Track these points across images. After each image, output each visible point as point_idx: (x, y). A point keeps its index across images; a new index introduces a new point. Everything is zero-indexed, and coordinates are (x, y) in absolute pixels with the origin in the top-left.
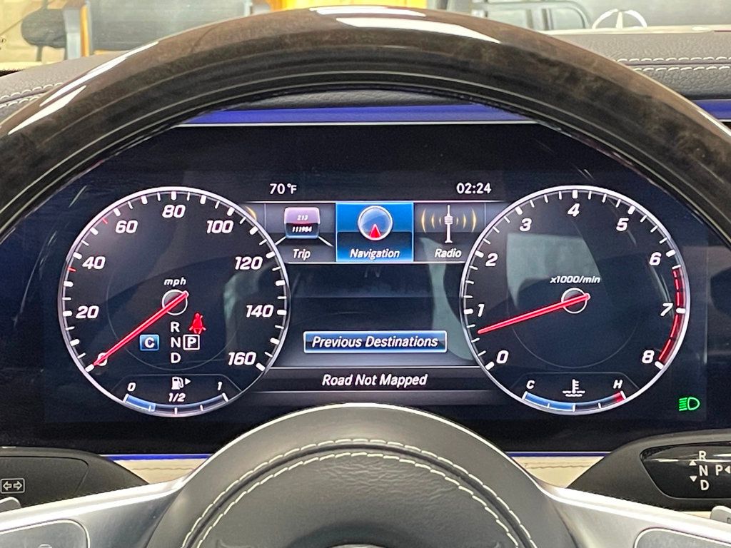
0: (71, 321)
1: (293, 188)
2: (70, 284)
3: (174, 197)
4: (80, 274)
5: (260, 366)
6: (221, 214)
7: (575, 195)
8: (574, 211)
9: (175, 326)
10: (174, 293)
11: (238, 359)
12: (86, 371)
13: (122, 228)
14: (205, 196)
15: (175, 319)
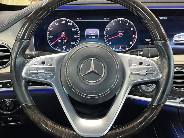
0: (49, 38)
1: (80, 19)
2: (48, 32)
3: (63, 20)
4: (50, 31)
5: (76, 44)
6: (70, 22)
7: (121, 20)
8: (121, 22)
9: (63, 39)
10: (63, 34)
11: (73, 43)
12: (51, 45)
13: (56, 24)
14: (68, 20)
15: (63, 38)
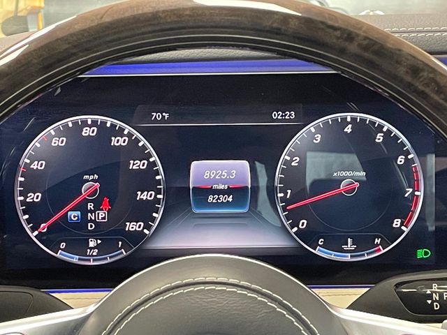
0: (23, 203)
1: (166, 116)
2: (23, 179)
3: (89, 122)
4: (29, 173)
5: (146, 231)
6: (120, 132)
7: (349, 120)
8: (348, 129)
9: (90, 206)
10: (90, 185)
11: (132, 227)
12: (33, 235)
13: (56, 142)
14: (109, 121)
15: (91, 201)
